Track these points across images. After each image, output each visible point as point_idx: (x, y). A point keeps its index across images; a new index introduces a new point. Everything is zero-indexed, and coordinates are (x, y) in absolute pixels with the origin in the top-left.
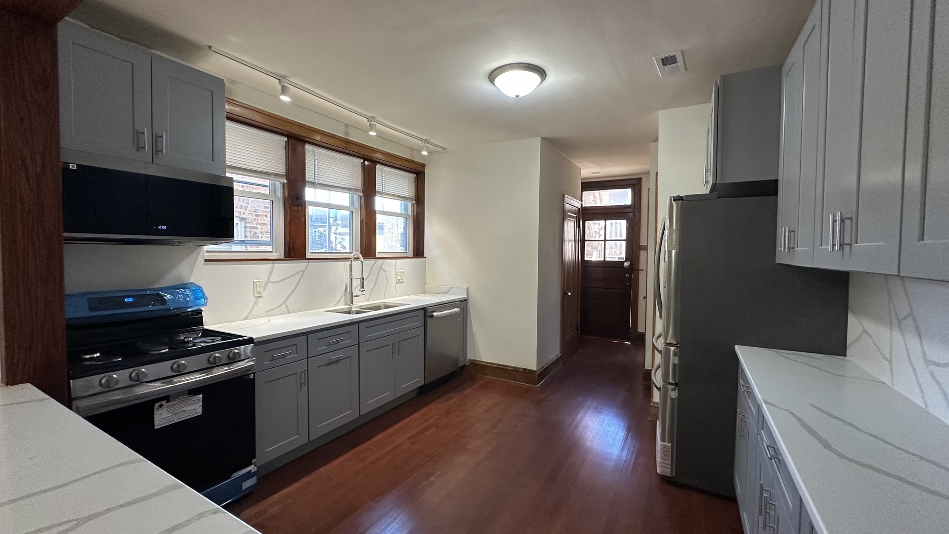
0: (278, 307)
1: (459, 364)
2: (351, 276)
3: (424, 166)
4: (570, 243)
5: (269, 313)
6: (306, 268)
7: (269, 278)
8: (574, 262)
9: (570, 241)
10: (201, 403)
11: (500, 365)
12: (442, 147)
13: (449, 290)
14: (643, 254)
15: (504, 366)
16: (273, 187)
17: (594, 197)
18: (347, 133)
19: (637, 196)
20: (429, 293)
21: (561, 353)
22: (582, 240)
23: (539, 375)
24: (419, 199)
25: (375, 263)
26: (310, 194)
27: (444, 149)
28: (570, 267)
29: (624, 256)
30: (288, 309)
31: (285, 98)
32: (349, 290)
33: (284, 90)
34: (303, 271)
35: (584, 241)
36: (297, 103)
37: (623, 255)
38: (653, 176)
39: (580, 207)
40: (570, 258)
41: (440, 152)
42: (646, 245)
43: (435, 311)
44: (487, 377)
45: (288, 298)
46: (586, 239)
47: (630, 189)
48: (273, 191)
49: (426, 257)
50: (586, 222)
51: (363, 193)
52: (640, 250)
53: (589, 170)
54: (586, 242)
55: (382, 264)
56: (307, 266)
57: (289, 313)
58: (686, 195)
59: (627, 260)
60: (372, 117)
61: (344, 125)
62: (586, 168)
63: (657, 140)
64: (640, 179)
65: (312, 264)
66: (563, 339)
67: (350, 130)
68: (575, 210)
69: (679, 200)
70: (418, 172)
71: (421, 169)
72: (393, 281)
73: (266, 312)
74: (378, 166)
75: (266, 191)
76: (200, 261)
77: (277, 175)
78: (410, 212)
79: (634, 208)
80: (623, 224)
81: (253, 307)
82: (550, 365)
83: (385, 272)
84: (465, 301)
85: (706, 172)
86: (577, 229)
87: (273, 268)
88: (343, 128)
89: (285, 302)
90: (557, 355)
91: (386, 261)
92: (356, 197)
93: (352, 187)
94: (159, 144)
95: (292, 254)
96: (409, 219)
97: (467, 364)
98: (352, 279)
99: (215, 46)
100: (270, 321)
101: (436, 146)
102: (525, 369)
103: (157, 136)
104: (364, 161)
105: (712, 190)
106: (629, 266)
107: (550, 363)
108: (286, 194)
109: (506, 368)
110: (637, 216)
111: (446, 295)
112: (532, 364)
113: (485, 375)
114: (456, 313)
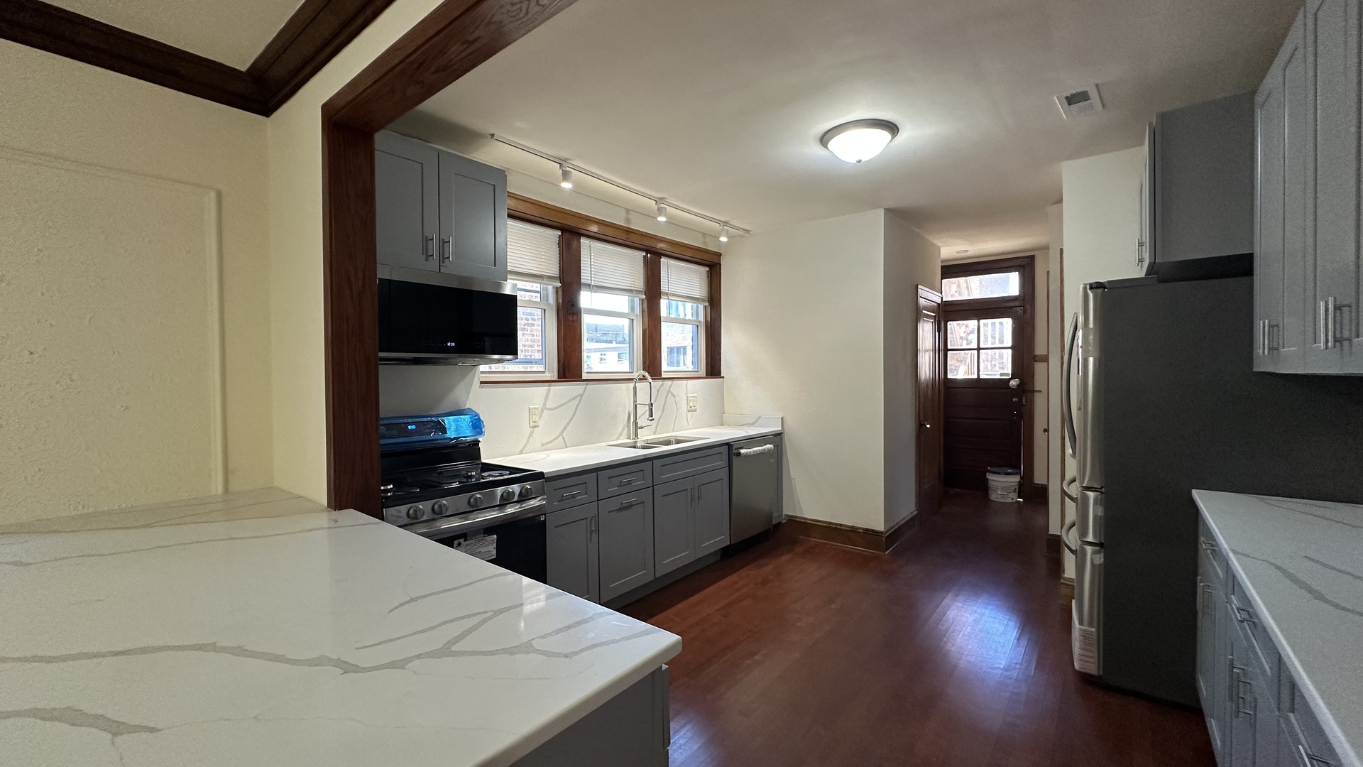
0: (554, 440)
1: (774, 520)
2: (635, 401)
3: (719, 255)
4: (927, 354)
5: (546, 446)
6: (584, 391)
7: (545, 405)
8: (934, 380)
9: (926, 351)
10: (495, 545)
11: (830, 523)
12: (744, 230)
13: (757, 421)
14: (1039, 368)
15: (837, 524)
16: (545, 292)
17: (959, 286)
18: (628, 220)
19: (1028, 283)
20: (729, 425)
21: (917, 510)
22: (943, 350)
23: (887, 537)
24: (714, 300)
25: (662, 385)
26: (586, 299)
27: (748, 231)
28: (927, 385)
29: (1010, 372)
30: (565, 443)
31: (567, 185)
32: (632, 420)
33: (566, 176)
34: (581, 396)
35: (946, 350)
36: (579, 190)
37: (1008, 370)
38: (1054, 254)
39: (939, 301)
40: (928, 375)
41: (742, 236)
42: (1046, 353)
43: (742, 448)
44: (813, 539)
45: (565, 428)
46: (949, 347)
47: (1017, 273)
48: (545, 298)
49: (723, 377)
50: (949, 323)
51: (645, 295)
52: (1036, 361)
53: (952, 248)
54: (949, 352)
55: (670, 387)
56: (585, 389)
57: (567, 447)
58: (1108, 281)
59: (1014, 376)
60: (661, 199)
61: (623, 210)
62: (947, 246)
63: (1060, 201)
64: (1032, 258)
65: (591, 386)
66: (920, 489)
67: (633, 216)
68: (933, 306)
69: (1097, 288)
70: (711, 264)
71: (715, 260)
72: (684, 408)
73: (543, 445)
74: (663, 260)
75: (536, 298)
76: (476, 383)
77: (550, 278)
78: (701, 318)
79: (1024, 300)
80: (1007, 324)
81: (529, 438)
82: (902, 525)
83: (674, 396)
84: (779, 435)
85: (1139, 246)
86: (937, 333)
87: (549, 391)
88: (623, 214)
89: (561, 434)
90: (911, 513)
91: (676, 382)
92: (637, 301)
93: (632, 288)
94: (446, 252)
95: (567, 374)
96: (701, 326)
97: (784, 522)
98: (636, 405)
99: (498, 134)
100: (548, 456)
101: (737, 228)
102: (867, 530)
103: (444, 242)
104: (647, 254)
105: (1149, 272)
106: (1018, 386)
107: (902, 523)
108: (560, 301)
109: (839, 527)
110: (1029, 312)
111: (752, 428)
112: (877, 522)
113: (809, 537)
114: (769, 450)
